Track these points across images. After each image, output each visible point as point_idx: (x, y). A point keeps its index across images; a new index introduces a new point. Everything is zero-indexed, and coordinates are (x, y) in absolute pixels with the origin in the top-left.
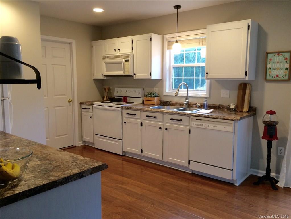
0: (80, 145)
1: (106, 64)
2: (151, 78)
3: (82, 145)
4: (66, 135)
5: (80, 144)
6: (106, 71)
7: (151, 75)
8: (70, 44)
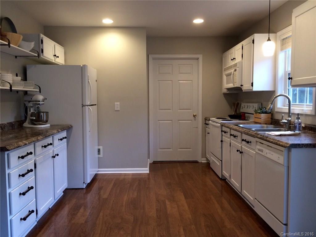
0: (203, 162)
1: (226, 76)
2: (252, 89)
3: (206, 162)
4: (190, 148)
5: (203, 160)
6: (226, 84)
7: (252, 85)
8: (198, 59)
